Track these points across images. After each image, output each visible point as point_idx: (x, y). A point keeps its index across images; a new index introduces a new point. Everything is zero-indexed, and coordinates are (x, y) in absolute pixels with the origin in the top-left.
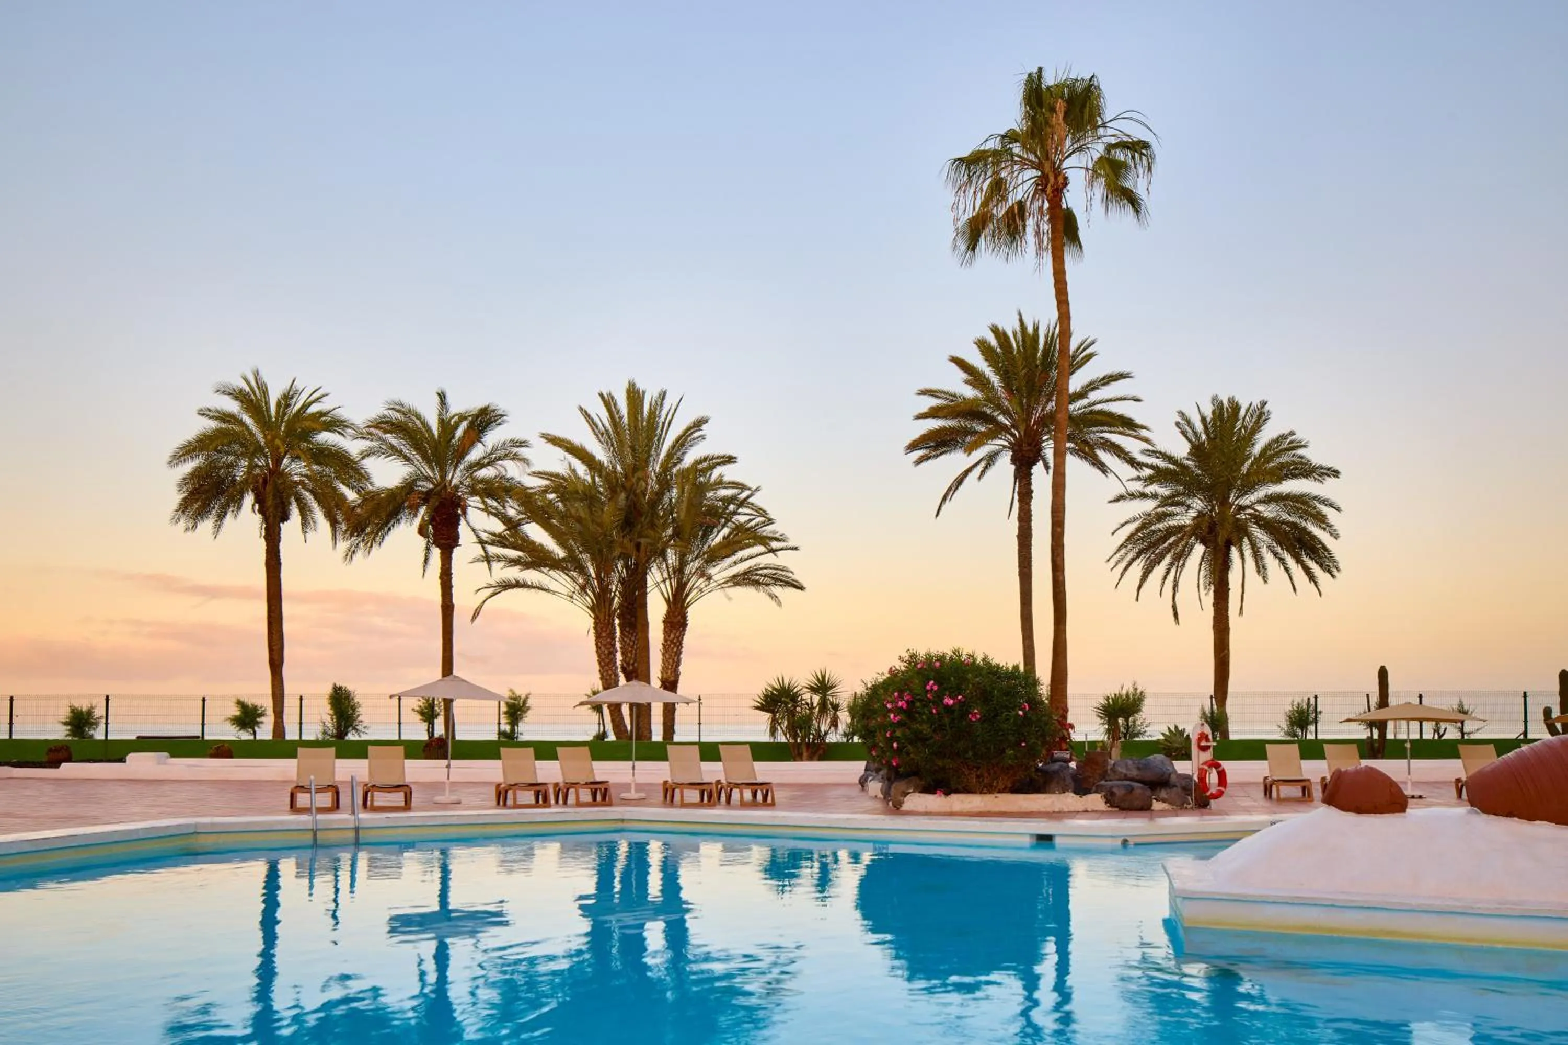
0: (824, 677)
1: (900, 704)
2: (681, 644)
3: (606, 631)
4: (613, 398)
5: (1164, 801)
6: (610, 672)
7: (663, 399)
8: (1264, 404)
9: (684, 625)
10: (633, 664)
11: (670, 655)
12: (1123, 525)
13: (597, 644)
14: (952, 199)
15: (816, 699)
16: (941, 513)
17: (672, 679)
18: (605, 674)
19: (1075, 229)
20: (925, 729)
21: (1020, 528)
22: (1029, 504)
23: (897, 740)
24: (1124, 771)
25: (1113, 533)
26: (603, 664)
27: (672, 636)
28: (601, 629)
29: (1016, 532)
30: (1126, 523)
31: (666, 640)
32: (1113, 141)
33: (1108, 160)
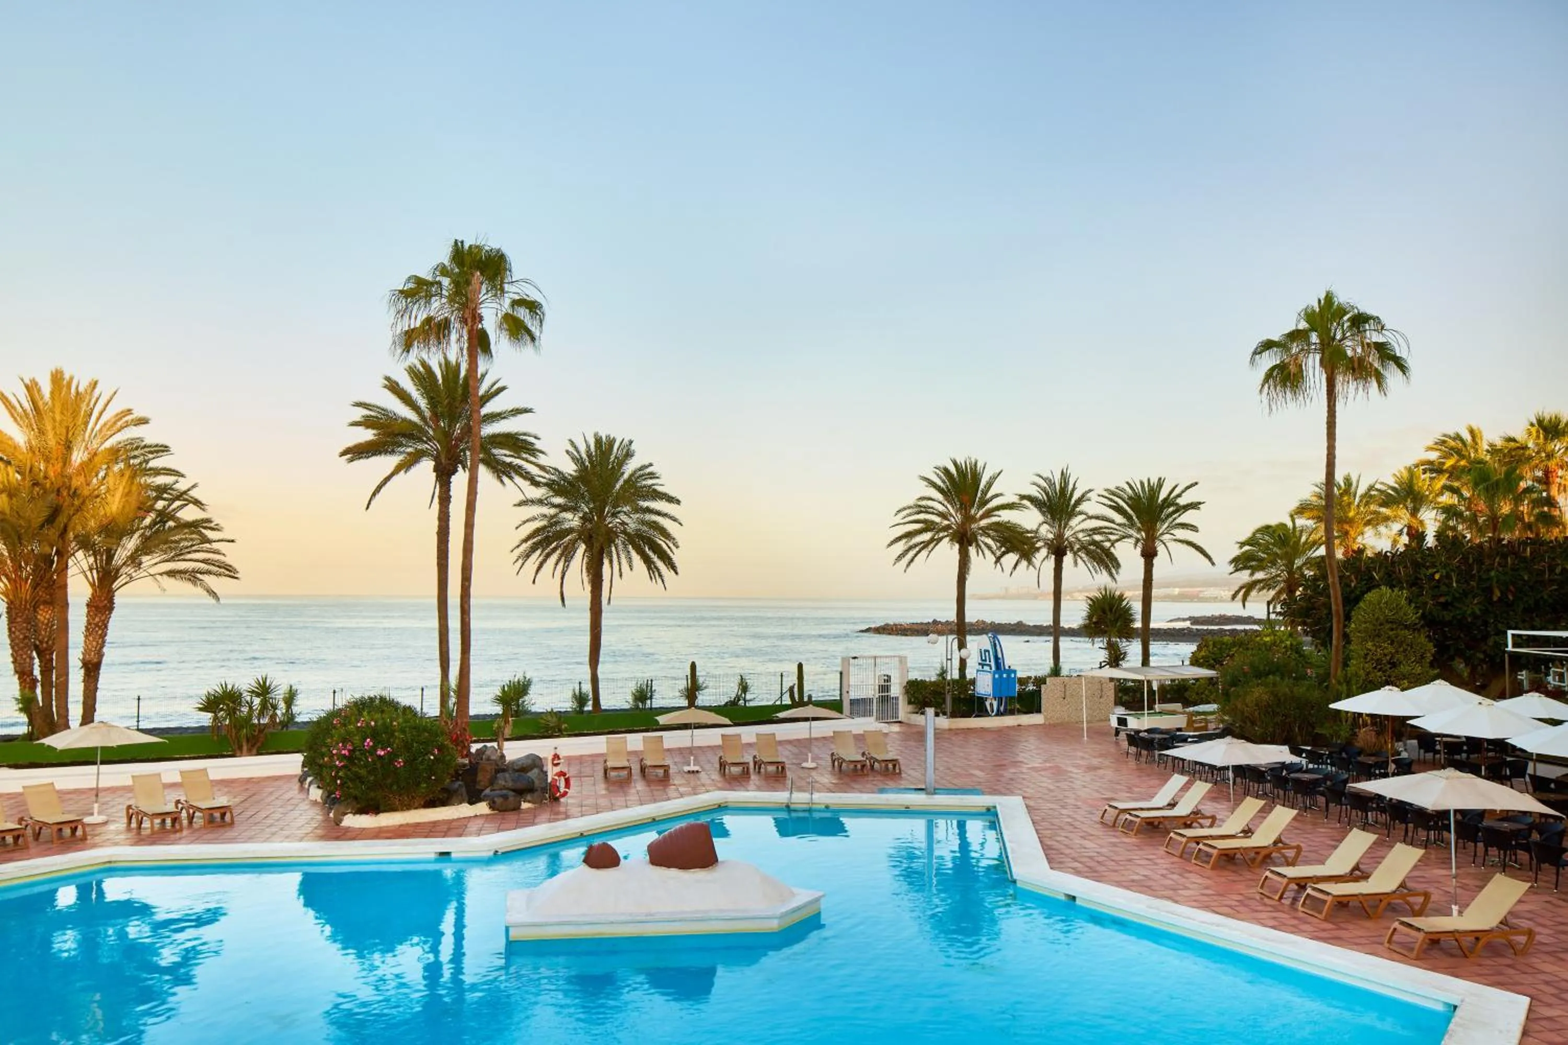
0: (265, 683)
1: (343, 752)
2: (106, 627)
3: (21, 617)
4: (36, 384)
5: (529, 802)
6: (24, 656)
7: (94, 388)
8: (631, 442)
9: (110, 607)
10: (47, 642)
11: (94, 639)
12: (525, 522)
13: (10, 629)
14: (392, 320)
15: (257, 701)
16: (371, 507)
17: (95, 660)
18: (18, 658)
19: (489, 344)
20: (363, 772)
21: (440, 527)
22: (447, 507)
23: (340, 778)
24: (503, 783)
25: (517, 528)
26: (16, 648)
27: (97, 619)
28: (17, 614)
29: (436, 529)
30: (528, 521)
31: (89, 623)
32: (517, 297)
33: (511, 316)
